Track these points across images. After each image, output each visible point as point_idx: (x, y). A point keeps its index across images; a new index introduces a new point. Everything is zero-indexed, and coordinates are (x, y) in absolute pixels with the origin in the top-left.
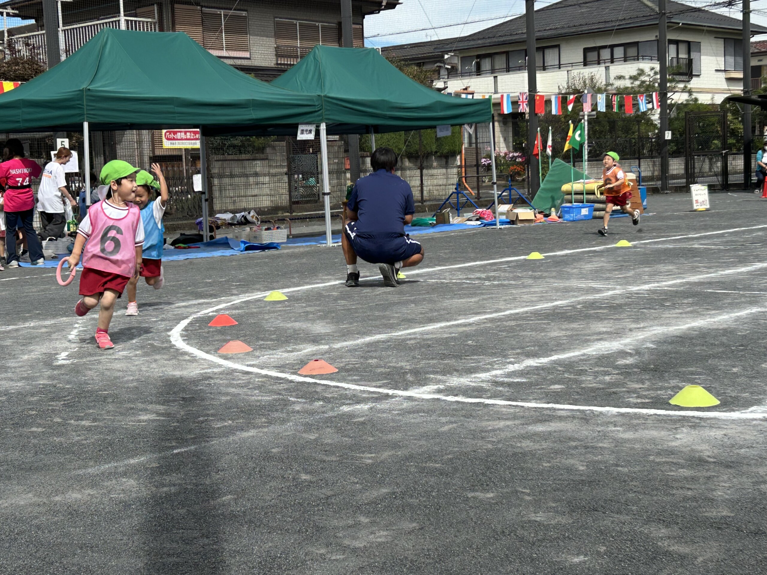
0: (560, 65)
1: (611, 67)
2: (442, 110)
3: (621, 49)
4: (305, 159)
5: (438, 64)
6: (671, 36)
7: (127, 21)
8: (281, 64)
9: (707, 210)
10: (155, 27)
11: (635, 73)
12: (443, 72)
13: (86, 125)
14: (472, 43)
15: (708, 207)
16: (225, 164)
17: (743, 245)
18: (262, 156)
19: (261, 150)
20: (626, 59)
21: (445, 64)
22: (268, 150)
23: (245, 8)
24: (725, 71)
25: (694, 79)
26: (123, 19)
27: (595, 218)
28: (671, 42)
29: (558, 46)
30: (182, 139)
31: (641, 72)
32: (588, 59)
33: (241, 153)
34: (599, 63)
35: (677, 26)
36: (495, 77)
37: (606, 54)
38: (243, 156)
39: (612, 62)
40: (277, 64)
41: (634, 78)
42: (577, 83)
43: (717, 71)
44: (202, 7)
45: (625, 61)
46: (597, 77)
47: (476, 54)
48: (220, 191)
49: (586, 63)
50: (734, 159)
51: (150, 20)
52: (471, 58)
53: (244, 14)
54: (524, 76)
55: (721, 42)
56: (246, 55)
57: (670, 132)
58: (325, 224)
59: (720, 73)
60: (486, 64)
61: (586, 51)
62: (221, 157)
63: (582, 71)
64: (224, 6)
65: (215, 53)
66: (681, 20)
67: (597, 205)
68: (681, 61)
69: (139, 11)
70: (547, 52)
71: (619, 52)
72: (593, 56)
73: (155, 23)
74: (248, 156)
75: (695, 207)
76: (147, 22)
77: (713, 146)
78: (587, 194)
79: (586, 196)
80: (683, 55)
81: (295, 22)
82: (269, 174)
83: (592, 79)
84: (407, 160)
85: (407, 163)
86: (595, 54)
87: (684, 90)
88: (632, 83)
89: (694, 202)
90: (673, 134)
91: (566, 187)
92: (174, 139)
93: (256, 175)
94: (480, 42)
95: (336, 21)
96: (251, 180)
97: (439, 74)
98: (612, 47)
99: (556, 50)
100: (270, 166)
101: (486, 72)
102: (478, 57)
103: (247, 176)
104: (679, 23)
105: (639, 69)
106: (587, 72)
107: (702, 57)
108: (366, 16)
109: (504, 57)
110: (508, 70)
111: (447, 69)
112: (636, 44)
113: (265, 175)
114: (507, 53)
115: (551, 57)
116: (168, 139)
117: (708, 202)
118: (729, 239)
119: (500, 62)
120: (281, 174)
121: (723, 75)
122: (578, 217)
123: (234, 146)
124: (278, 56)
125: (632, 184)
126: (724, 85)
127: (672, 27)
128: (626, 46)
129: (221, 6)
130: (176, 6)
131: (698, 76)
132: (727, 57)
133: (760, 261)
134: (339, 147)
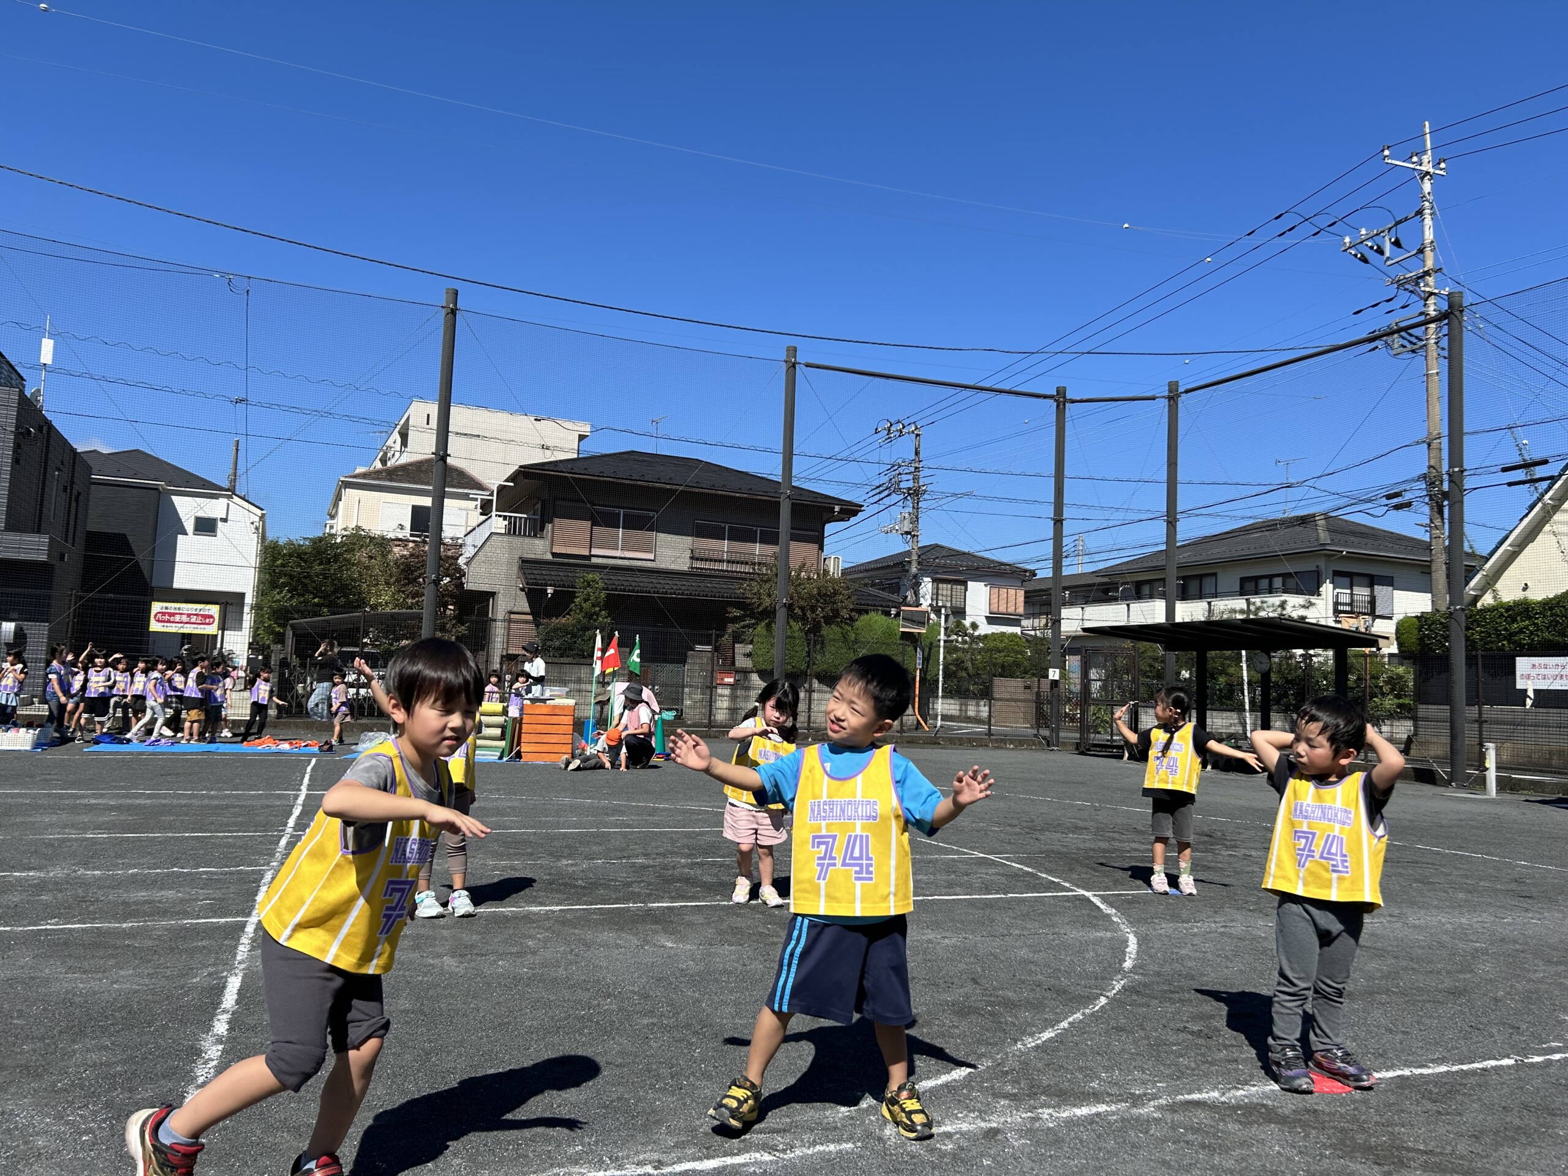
1: (1251, 600)
3: (1280, 579)
8: (696, 568)
10: (535, 524)
23: (655, 508)
25: (1380, 621)
26: (494, 514)
29: (1215, 574)
30: (180, 623)
32: (1246, 590)
35: (1340, 555)
36: (1128, 605)
37: (1264, 583)
40: (692, 568)
44: (594, 505)
53: (651, 514)
61: (1243, 581)
64: (623, 505)
68: (1356, 598)
70: (1205, 580)
71: (1278, 582)
72: (1250, 586)
73: (535, 520)
76: (525, 518)
81: (723, 525)
86: (1254, 584)
98: (1271, 577)
99: (1214, 579)
104: (1342, 552)
107: (1394, 593)
108: (830, 524)
115: (1208, 585)
116: (159, 621)
127: (1332, 555)
128: (1286, 576)
129: (620, 505)
131: (1388, 617)
134: (710, 658)
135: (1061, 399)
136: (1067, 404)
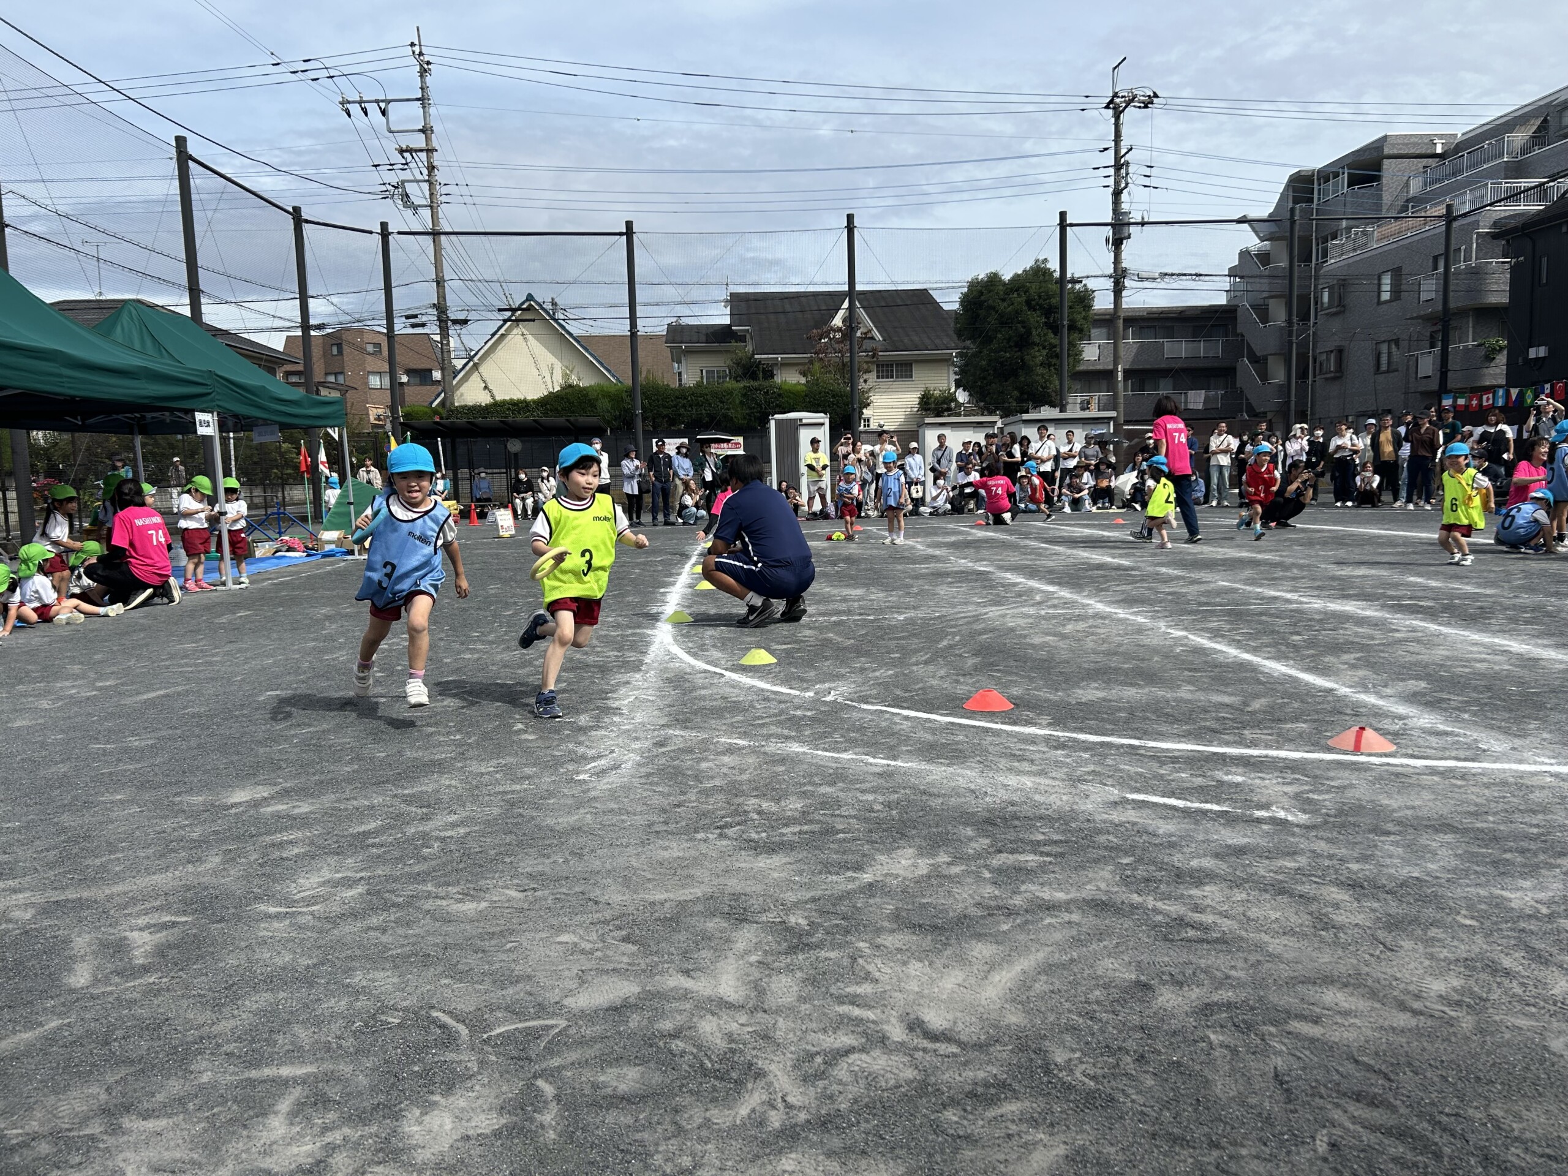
75: (503, 533)
89: (500, 527)
135: (297, 216)
136: (303, 222)
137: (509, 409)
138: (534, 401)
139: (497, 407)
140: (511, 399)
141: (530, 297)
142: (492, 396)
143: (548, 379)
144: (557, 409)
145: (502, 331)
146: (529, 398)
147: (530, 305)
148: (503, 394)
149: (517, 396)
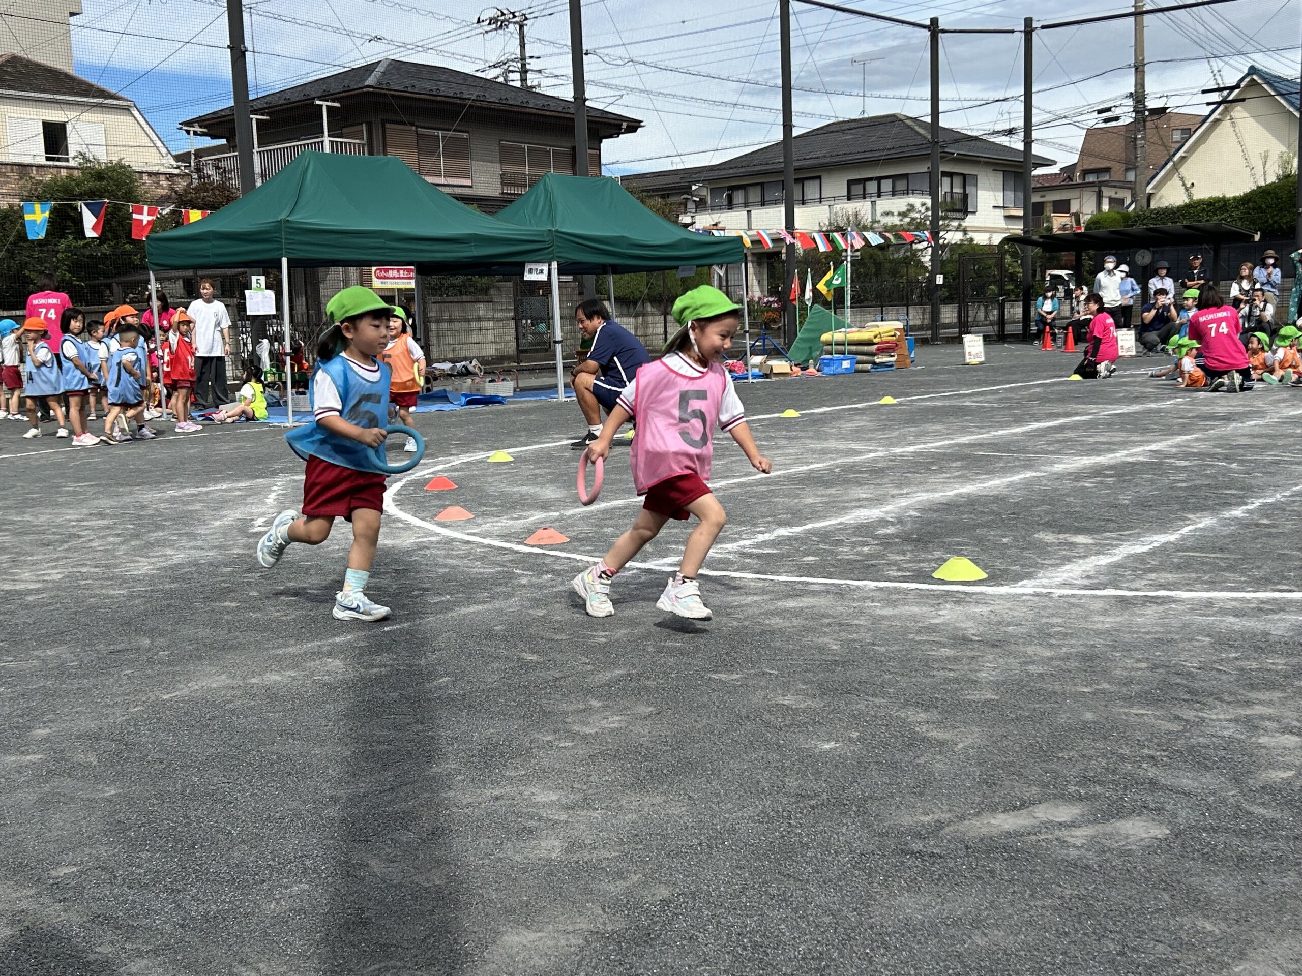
0: (821, 198)
1: (878, 203)
2: (688, 249)
3: (890, 181)
4: (534, 302)
5: (685, 196)
6: (944, 168)
7: (332, 142)
8: (507, 194)
9: (981, 363)
10: (363, 150)
11: (904, 209)
12: (691, 205)
13: (284, 261)
14: (723, 172)
15: (983, 359)
16: (444, 306)
17: (1018, 403)
18: (485, 298)
19: (485, 291)
20: (894, 193)
21: (692, 196)
22: (492, 291)
23: (467, 129)
24: (1004, 207)
25: (970, 216)
26: (327, 140)
27: (857, 371)
28: (945, 174)
29: (819, 178)
30: (394, 278)
31: (912, 208)
32: (853, 193)
33: (461, 294)
34: (864, 198)
35: (951, 156)
36: (749, 212)
37: (872, 187)
38: (464, 298)
39: (879, 196)
40: (503, 193)
41: (903, 215)
42: (839, 219)
43: (995, 207)
44: (417, 127)
45: (893, 195)
46: (862, 213)
47: (727, 185)
48: (438, 336)
49: (849, 198)
50: (1012, 307)
51: (358, 141)
52: (721, 190)
53: (465, 135)
54: (781, 210)
55: (1001, 175)
56: (468, 182)
57: (942, 276)
58: (556, 376)
59: (998, 210)
60: (739, 197)
61: (850, 183)
62: (438, 299)
63: (846, 206)
64: (442, 126)
65: (430, 180)
66: (957, 149)
67: (860, 358)
68: (955, 196)
69: (345, 130)
70: (806, 183)
71: (887, 185)
72: (857, 189)
73: (363, 145)
74: (469, 298)
75: (968, 361)
76: (354, 144)
77: (989, 292)
78: (849, 344)
79: (847, 348)
80: (957, 190)
81: (523, 145)
82: (493, 319)
83: (856, 215)
84: (649, 304)
85: (649, 308)
86: (861, 186)
87: (958, 229)
88: (901, 220)
89: (967, 354)
90: (945, 278)
91: (825, 337)
92: (385, 278)
93: (479, 319)
94: (731, 171)
95: (569, 145)
96: (474, 325)
97: (686, 207)
98: (879, 179)
99: (817, 182)
100: (494, 310)
101: (738, 206)
102: (732, 188)
103: (468, 321)
104: (953, 154)
105: (909, 204)
106: (851, 207)
107: (979, 192)
108: (604, 141)
109: (759, 189)
110: (763, 204)
111: (695, 201)
112: (906, 176)
113: (488, 320)
114: (762, 184)
115: (811, 190)
116: (378, 277)
117: (983, 354)
118: (1004, 395)
119: (755, 195)
120: (507, 319)
121: (1001, 213)
122: (839, 370)
123: (453, 286)
124: (503, 184)
125: (898, 334)
126: (1002, 224)
127: (945, 157)
128: (894, 178)
129: (438, 126)
130: (388, 125)
131: (974, 213)
132: (1007, 192)
133: (1036, 421)
134: (573, 288)
135: (934, 28)
136: (940, 35)
137: (1204, 209)
138: (1235, 198)
139: (1192, 208)
140: (1211, 198)
141: (1253, 70)
142: (1190, 196)
143: (1259, 170)
144: (1260, 207)
145: (1215, 115)
146: (1230, 194)
147: (1253, 80)
148: (1202, 193)
149: (1216, 193)
